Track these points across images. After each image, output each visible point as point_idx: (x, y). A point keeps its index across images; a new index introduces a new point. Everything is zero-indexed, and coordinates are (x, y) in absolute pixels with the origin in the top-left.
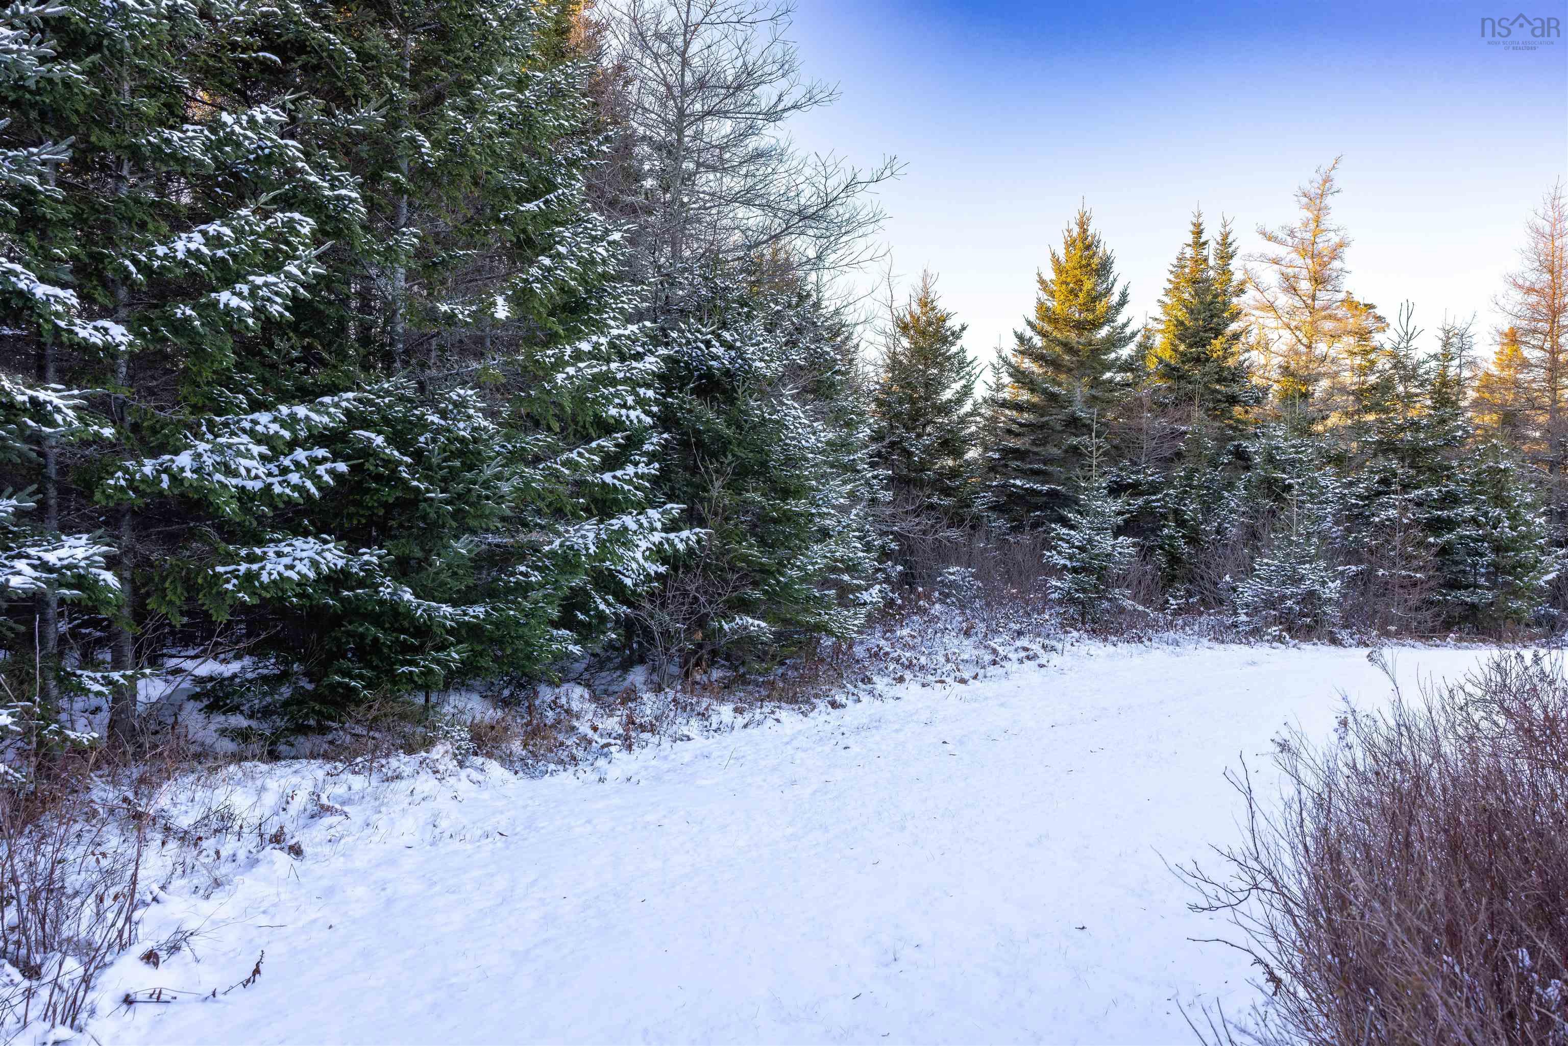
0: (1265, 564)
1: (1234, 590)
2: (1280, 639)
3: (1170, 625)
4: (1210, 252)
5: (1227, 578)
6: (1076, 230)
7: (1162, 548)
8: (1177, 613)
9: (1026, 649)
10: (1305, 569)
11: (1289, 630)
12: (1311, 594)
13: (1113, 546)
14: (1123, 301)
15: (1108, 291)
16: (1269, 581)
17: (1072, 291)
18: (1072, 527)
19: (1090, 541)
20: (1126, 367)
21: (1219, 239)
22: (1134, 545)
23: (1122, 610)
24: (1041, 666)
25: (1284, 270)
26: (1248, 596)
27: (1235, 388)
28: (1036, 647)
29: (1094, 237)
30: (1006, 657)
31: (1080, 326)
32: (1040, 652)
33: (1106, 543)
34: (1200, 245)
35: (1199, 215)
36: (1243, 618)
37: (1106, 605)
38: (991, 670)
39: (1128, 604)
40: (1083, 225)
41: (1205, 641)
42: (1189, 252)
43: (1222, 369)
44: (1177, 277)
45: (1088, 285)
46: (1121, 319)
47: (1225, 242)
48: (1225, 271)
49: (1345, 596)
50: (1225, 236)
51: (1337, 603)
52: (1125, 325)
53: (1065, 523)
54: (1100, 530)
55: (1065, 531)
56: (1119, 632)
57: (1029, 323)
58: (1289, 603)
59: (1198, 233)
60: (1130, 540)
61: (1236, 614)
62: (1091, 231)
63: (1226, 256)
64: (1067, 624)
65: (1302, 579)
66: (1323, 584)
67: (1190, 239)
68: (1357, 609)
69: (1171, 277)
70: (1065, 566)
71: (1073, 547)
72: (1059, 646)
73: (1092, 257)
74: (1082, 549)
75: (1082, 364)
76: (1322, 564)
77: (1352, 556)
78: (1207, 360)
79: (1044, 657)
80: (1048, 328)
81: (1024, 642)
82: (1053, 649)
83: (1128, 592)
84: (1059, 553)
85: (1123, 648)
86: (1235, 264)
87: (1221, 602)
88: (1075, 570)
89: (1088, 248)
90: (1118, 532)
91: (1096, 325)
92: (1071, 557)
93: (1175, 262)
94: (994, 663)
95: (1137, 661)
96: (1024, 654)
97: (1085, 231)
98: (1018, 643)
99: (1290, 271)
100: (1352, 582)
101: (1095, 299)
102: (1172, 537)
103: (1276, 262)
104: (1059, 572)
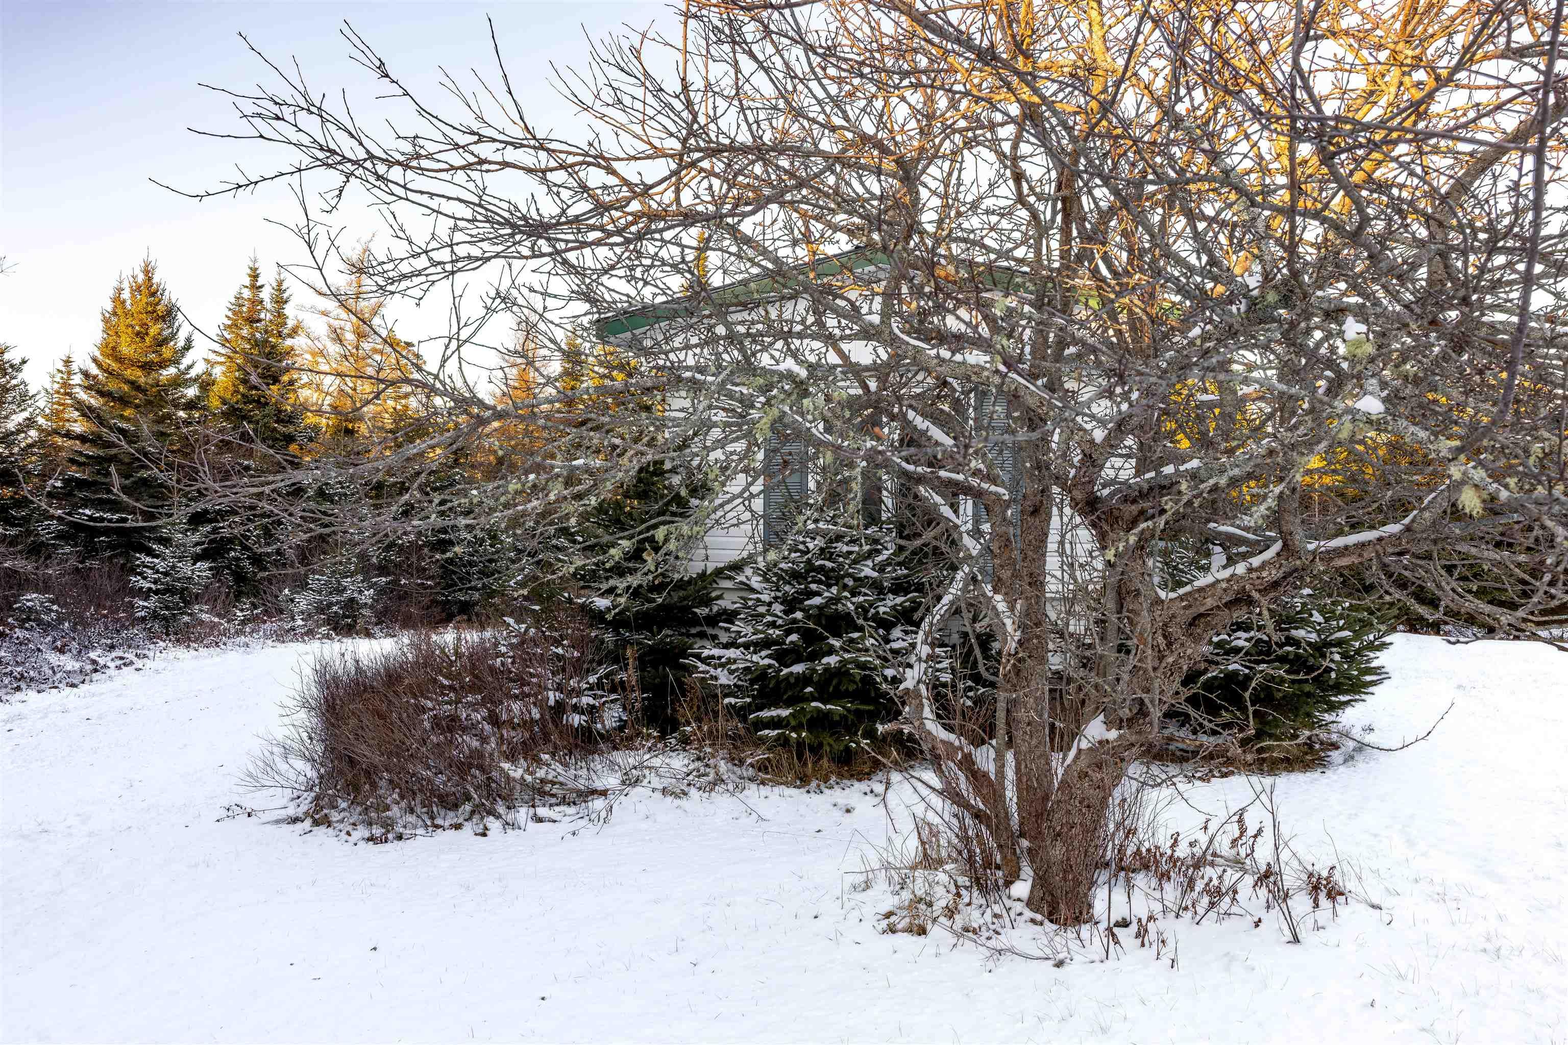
0: (316, 581)
1: (292, 601)
2: (328, 637)
3: (239, 633)
4: (266, 295)
5: (286, 591)
6: (141, 278)
7: (229, 568)
8: (243, 623)
9: (121, 658)
10: (346, 582)
11: (334, 629)
12: (352, 600)
13: (193, 571)
14: (188, 347)
15: (173, 336)
16: (320, 592)
17: (138, 334)
18: (157, 557)
19: (173, 567)
20: (191, 405)
21: (275, 284)
22: (210, 569)
23: (201, 623)
24: (138, 670)
25: (332, 321)
26: (303, 605)
27: (291, 428)
28: (130, 656)
29: (158, 285)
30: (105, 666)
31: (147, 367)
32: (135, 659)
33: (186, 569)
34: (256, 287)
35: (255, 261)
36: (300, 622)
37: (186, 618)
38: (96, 676)
39: (205, 617)
40: (148, 272)
41: (269, 642)
42: (247, 293)
43: (280, 411)
44: (235, 313)
45: (153, 331)
46: (185, 362)
47: (279, 288)
48: (280, 314)
49: (377, 601)
50: (280, 283)
51: (372, 607)
52: (190, 367)
53: (150, 553)
54: (181, 559)
55: (148, 559)
56: (199, 640)
57: (95, 360)
58: (335, 608)
59: (255, 276)
60: (207, 565)
61: (293, 619)
62: (156, 280)
63: (280, 300)
64: (152, 637)
65: (345, 589)
66: (361, 592)
67: (247, 281)
68: (386, 610)
69: (230, 314)
70: (150, 589)
71: (157, 572)
72: (151, 654)
73: (158, 304)
74: (166, 574)
75: (149, 403)
76: (360, 578)
77: (382, 570)
78: (267, 404)
79: (139, 663)
80: (114, 366)
81: (118, 653)
82: (145, 656)
83: (205, 607)
84: (145, 578)
85: (203, 651)
86: (289, 310)
87: (281, 612)
88: (157, 592)
89: (153, 294)
90: (197, 558)
91: (163, 364)
92: (155, 582)
93: (233, 300)
94: (96, 671)
95: (217, 659)
96: (119, 662)
97: (150, 279)
98: (114, 654)
99: (336, 324)
100: (381, 591)
101: (162, 342)
102: (237, 559)
103: (325, 314)
104: (146, 594)
